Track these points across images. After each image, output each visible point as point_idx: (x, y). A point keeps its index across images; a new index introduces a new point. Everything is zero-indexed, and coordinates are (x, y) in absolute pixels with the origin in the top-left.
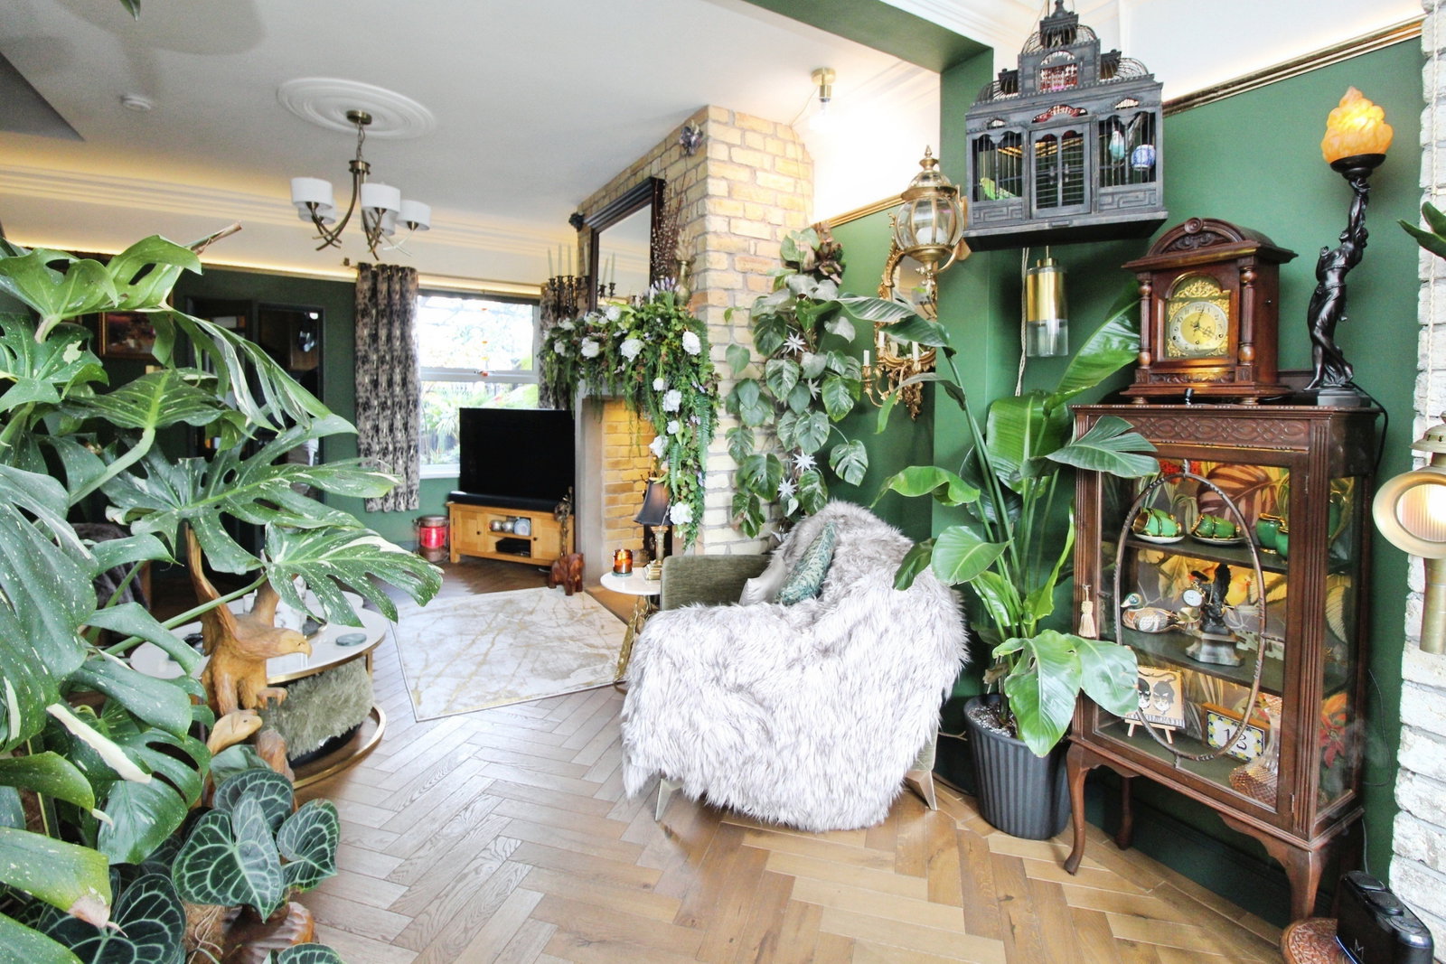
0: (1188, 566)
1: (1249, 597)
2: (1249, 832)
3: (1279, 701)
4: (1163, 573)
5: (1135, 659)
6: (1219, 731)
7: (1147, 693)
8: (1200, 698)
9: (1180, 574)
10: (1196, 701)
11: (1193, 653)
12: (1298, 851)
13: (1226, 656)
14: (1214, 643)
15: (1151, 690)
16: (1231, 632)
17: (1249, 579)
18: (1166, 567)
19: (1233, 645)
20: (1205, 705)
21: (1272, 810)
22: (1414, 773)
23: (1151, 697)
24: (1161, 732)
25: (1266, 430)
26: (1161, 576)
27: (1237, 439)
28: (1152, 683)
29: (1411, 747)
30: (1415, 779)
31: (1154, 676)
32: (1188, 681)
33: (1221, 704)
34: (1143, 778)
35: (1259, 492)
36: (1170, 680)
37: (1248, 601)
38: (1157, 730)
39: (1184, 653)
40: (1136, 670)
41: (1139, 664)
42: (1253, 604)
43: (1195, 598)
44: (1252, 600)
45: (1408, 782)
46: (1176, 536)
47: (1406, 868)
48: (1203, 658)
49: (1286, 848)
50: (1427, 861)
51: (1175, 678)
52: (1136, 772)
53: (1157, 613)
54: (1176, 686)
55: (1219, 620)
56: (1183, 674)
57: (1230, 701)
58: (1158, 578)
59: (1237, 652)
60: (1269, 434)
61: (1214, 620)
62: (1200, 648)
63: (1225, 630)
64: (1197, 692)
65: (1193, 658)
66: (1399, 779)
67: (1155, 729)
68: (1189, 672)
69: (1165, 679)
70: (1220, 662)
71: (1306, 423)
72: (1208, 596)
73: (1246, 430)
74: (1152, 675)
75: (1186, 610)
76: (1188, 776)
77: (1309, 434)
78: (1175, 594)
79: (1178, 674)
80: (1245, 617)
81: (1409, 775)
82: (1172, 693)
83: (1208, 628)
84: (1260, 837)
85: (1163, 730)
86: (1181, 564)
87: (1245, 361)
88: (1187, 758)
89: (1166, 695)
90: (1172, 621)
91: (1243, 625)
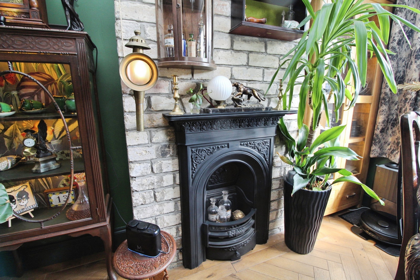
0: (20, 130)
1: (54, 136)
2: (83, 233)
3: (83, 175)
4: (6, 137)
5: (3, 187)
6: (55, 199)
7: (14, 200)
8: (41, 189)
9: (16, 135)
10: (40, 192)
11: (36, 170)
12: (103, 228)
13: (53, 165)
14: (45, 162)
15: (16, 198)
16: (52, 154)
17: (53, 128)
18: (7, 133)
19: (54, 159)
20: (45, 191)
21: (90, 219)
22: (135, 177)
23: (17, 202)
24: (27, 215)
25: (55, 44)
26: (5, 139)
27: (39, 48)
28: (15, 194)
29: (133, 169)
30: (136, 179)
31: (15, 191)
32: (33, 185)
33: (52, 187)
34: (25, 244)
35: (49, 86)
36: (25, 188)
37: (54, 138)
38: (24, 216)
39: (32, 172)
40: (5, 193)
41: (7, 187)
42: (57, 139)
43: (30, 142)
44: (57, 137)
45: (134, 181)
46: (11, 111)
47: (138, 209)
48: (42, 170)
49: (98, 230)
50: (143, 203)
51: (27, 186)
52: (21, 244)
53: (9, 158)
54: (28, 190)
55: (45, 149)
56: (30, 183)
57: (56, 185)
58: (4, 140)
59: (57, 162)
60: (57, 46)
61: (43, 150)
62: (39, 167)
63: (49, 154)
64: (39, 187)
65: (37, 172)
66: (131, 181)
67: (23, 216)
68: (33, 181)
69: (22, 189)
70: (51, 169)
71: (74, 41)
72: (37, 139)
73: (44, 43)
74: (14, 191)
75: (27, 150)
76: (50, 228)
77: (76, 46)
78: (16, 145)
79: (27, 184)
80: (54, 146)
81: (134, 179)
82: (27, 194)
83: (41, 155)
84: (89, 232)
85: (28, 213)
86: (16, 129)
87: (33, 7)
88: (47, 220)
89: (24, 196)
90: (18, 160)
91: (54, 150)
